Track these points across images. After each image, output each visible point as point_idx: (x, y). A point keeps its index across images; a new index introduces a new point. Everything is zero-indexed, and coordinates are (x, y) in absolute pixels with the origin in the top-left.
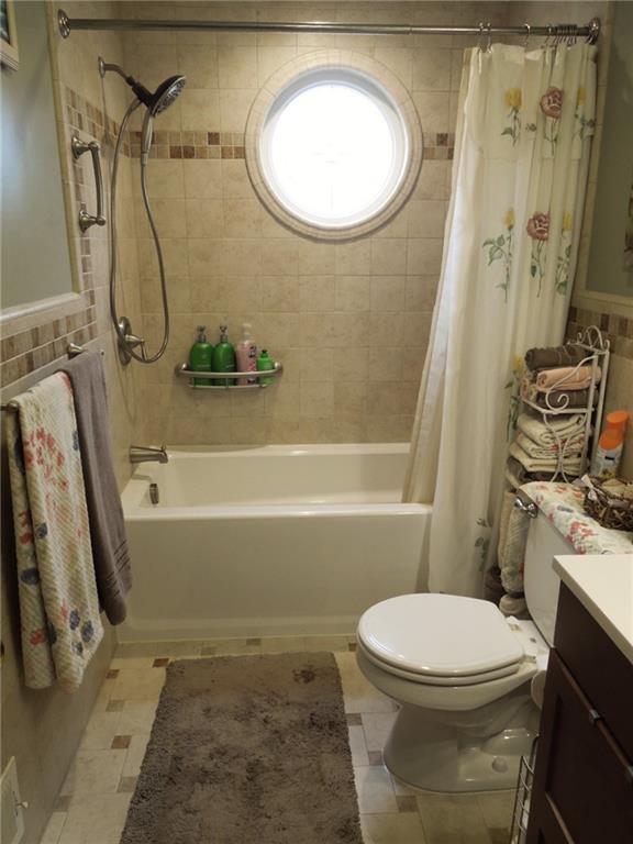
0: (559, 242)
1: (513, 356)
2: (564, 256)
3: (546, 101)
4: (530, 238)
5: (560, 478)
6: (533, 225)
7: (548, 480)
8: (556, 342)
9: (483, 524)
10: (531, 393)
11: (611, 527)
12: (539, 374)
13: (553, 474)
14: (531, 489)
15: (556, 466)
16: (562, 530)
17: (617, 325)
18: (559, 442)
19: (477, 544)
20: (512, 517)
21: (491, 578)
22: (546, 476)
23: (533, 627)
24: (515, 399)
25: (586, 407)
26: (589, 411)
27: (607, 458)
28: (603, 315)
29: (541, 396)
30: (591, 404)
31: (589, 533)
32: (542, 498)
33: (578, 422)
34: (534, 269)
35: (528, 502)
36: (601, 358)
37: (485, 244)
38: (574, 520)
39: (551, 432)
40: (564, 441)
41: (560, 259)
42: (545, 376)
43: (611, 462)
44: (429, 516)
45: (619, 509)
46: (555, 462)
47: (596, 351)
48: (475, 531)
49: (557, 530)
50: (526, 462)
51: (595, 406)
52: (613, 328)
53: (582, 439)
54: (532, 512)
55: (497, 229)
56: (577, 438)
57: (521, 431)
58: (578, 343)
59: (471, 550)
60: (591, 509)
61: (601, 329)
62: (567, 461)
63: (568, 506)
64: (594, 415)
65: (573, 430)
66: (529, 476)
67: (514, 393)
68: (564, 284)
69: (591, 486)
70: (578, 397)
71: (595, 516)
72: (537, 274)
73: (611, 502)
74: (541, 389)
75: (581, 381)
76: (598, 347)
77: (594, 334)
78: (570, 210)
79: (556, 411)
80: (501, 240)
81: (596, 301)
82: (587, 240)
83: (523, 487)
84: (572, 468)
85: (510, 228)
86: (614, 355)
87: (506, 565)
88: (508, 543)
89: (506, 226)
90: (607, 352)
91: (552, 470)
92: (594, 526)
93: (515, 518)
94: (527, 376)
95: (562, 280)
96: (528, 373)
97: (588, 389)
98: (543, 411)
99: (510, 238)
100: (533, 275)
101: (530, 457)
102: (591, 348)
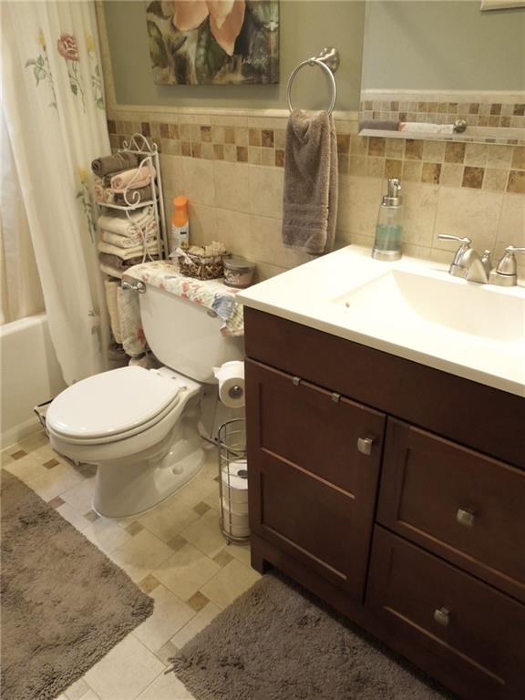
0: (89, 63)
1: (77, 172)
2: (95, 75)
4: (63, 59)
5: (148, 260)
6: (62, 47)
7: (141, 263)
8: (107, 152)
9: (93, 315)
10: (107, 197)
11: (207, 279)
12: (113, 179)
13: (142, 257)
14: (133, 272)
15: (143, 250)
16: (175, 292)
17: (159, 129)
18: (140, 231)
19: (93, 332)
20: (118, 299)
21: (113, 353)
22: (138, 260)
23: (170, 371)
24: (90, 205)
25: (151, 199)
26: (154, 202)
27: (182, 233)
28: (143, 124)
29: (118, 197)
30: (155, 198)
31: (198, 287)
32: (148, 275)
33: (149, 214)
34: (74, 88)
35: (135, 282)
36: (153, 157)
37: (28, 65)
38: (181, 283)
39: (133, 224)
40: (143, 230)
41: (93, 78)
42: (120, 179)
43: (184, 235)
44: (45, 325)
45: (209, 265)
46: (141, 247)
47: (149, 154)
48: (89, 322)
49: (172, 294)
50: (122, 253)
51: (158, 197)
52: (154, 132)
53: (155, 225)
54: (142, 289)
55: (35, 53)
56: (151, 225)
57: (102, 230)
58: (125, 150)
59: (90, 339)
60: (187, 271)
61: (145, 135)
62: (149, 245)
63: (170, 275)
64: (158, 203)
65: (147, 219)
66: (126, 264)
67: (87, 201)
68: (101, 100)
69: (184, 254)
70: (145, 192)
71: (193, 275)
72: (78, 91)
73: (203, 261)
74: (117, 191)
75: (144, 179)
76: (146, 150)
77: (139, 140)
78: (90, 33)
79: (133, 207)
80: (40, 58)
81: (132, 113)
82: (108, 60)
83: (125, 273)
84: (153, 249)
85: (45, 48)
86: (162, 155)
87: (125, 338)
88: (122, 321)
89: (42, 49)
90: (156, 153)
91: (140, 254)
92: (196, 282)
93: (122, 299)
94: (98, 183)
95: (99, 96)
96: (99, 180)
97: (150, 185)
98: (125, 208)
99: (47, 59)
100: (75, 93)
101: (122, 248)
102: (140, 152)
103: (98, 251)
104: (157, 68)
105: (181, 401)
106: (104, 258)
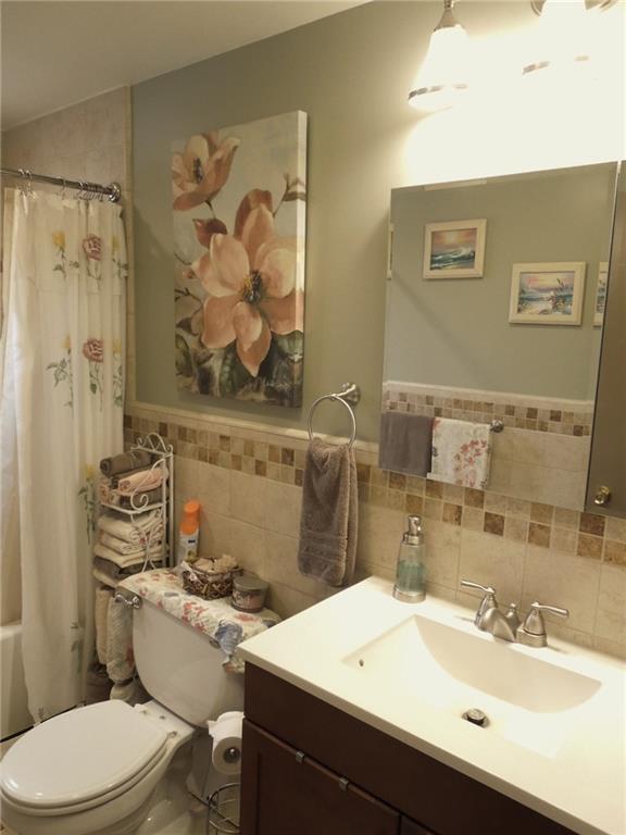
0: (112, 364)
1: (84, 467)
2: (118, 375)
3: (87, 245)
4: (87, 360)
5: (149, 567)
6: (87, 350)
7: (140, 571)
8: (120, 450)
9: (76, 627)
10: (112, 498)
11: (213, 598)
12: (121, 481)
13: (143, 564)
14: (130, 583)
15: (144, 557)
16: (175, 613)
17: (177, 431)
18: (144, 535)
19: (73, 649)
20: (109, 613)
21: (94, 676)
22: (137, 568)
23: (158, 706)
24: (91, 503)
25: (161, 501)
26: (164, 505)
27: (190, 542)
28: (161, 424)
29: (124, 501)
30: (165, 501)
31: (201, 610)
32: (146, 590)
33: (156, 516)
34: (93, 387)
35: (130, 595)
36: (168, 459)
37: (49, 367)
38: (183, 603)
39: (137, 529)
40: (148, 534)
41: (115, 377)
42: (128, 483)
43: (193, 544)
44: (18, 638)
45: (216, 583)
46: (143, 553)
47: (163, 454)
48: (70, 636)
49: (169, 614)
50: (120, 561)
51: (168, 498)
52: (171, 434)
53: (161, 528)
54: (138, 604)
55: (58, 355)
56: (157, 529)
57: (102, 531)
58: (139, 447)
59: (67, 656)
60: (191, 588)
61: (160, 434)
62: (152, 550)
63: (171, 591)
64: (168, 505)
65: (154, 523)
66: (124, 572)
67: (90, 499)
68: (120, 398)
69: (190, 569)
70: (154, 495)
71: (198, 593)
72: (98, 390)
73: (210, 579)
74: (124, 494)
75: (156, 481)
76: (161, 449)
77: (154, 439)
78: (117, 337)
79: (140, 510)
80: (63, 361)
81: (152, 411)
82: (133, 360)
83: (121, 584)
84: (156, 555)
85: (69, 352)
86: (178, 457)
87: (111, 660)
88: (109, 638)
89: (66, 352)
90: (171, 454)
91: (142, 561)
92: (201, 602)
93: (114, 613)
94: (106, 483)
95: (117, 395)
96: (106, 480)
97: (161, 486)
98: (130, 512)
99: (70, 361)
100: (94, 392)
101: (121, 554)
102: (154, 451)
103: (93, 554)
104: (180, 376)
105: (168, 753)
106: (99, 562)
